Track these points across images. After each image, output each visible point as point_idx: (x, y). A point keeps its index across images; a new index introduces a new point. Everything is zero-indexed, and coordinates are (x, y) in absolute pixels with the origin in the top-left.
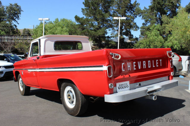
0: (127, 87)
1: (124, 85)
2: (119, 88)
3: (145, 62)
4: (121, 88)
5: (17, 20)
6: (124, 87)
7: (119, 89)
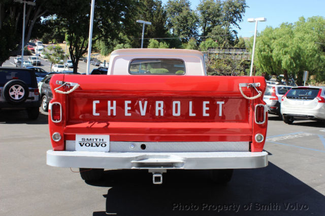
0: (104, 145)
1: (95, 140)
2: (80, 144)
3: (162, 103)
4: (88, 145)
5: (238, 22)
6: (94, 145)
7: (82, 146)
